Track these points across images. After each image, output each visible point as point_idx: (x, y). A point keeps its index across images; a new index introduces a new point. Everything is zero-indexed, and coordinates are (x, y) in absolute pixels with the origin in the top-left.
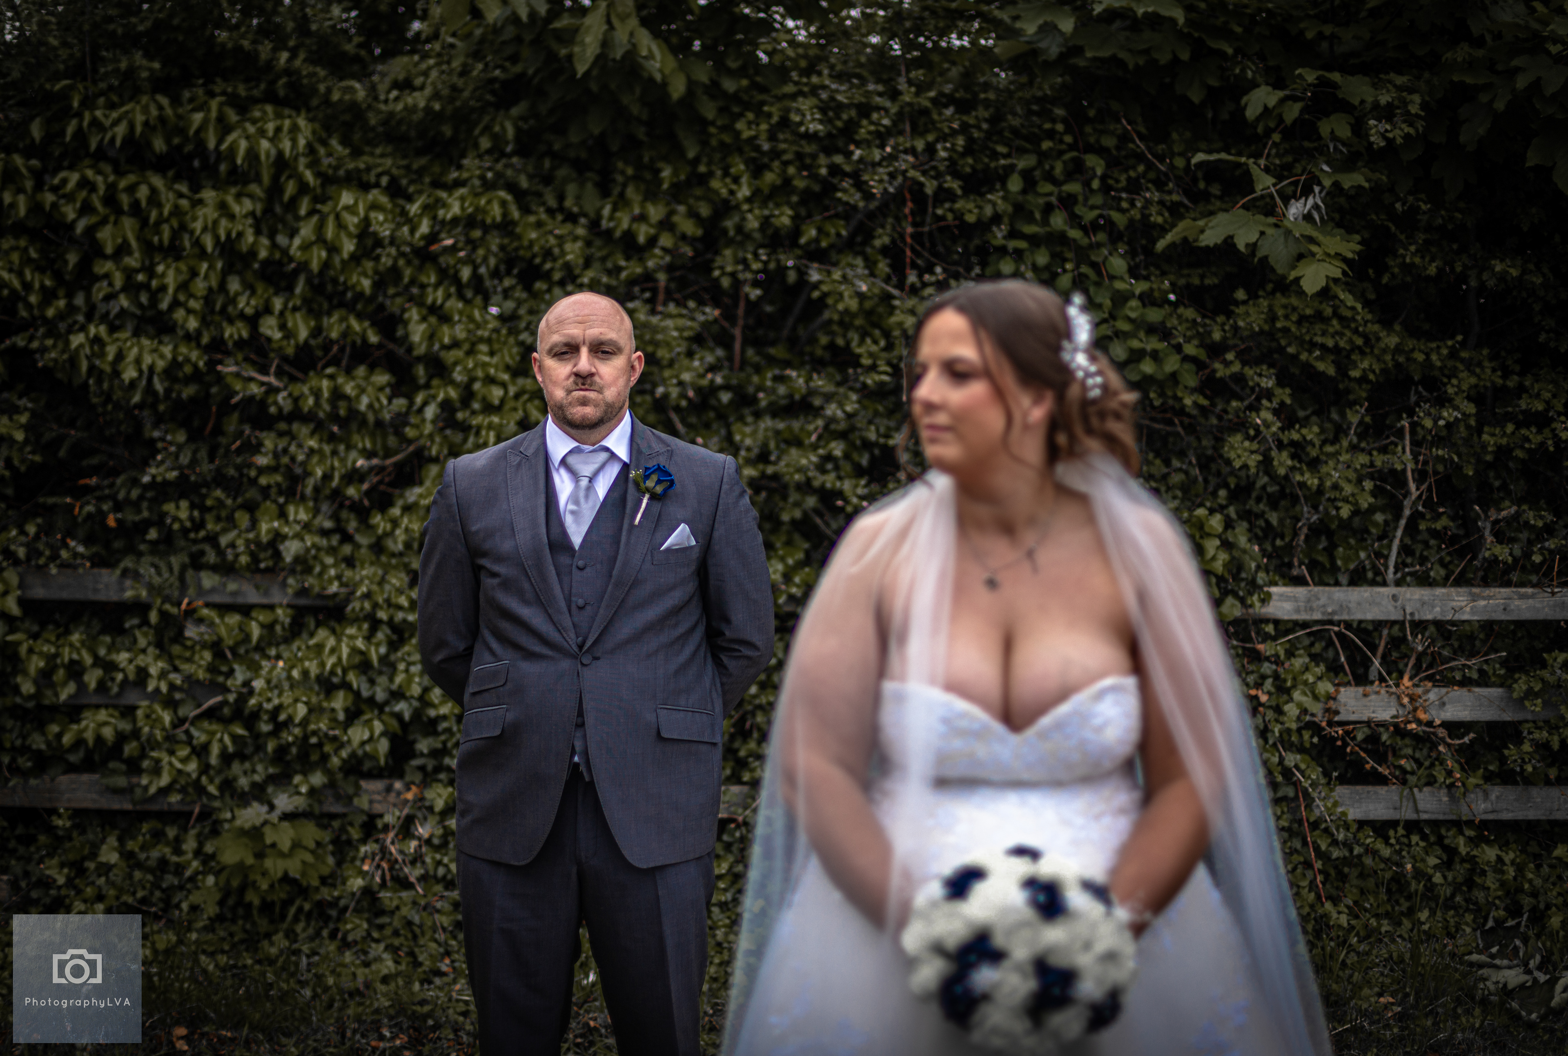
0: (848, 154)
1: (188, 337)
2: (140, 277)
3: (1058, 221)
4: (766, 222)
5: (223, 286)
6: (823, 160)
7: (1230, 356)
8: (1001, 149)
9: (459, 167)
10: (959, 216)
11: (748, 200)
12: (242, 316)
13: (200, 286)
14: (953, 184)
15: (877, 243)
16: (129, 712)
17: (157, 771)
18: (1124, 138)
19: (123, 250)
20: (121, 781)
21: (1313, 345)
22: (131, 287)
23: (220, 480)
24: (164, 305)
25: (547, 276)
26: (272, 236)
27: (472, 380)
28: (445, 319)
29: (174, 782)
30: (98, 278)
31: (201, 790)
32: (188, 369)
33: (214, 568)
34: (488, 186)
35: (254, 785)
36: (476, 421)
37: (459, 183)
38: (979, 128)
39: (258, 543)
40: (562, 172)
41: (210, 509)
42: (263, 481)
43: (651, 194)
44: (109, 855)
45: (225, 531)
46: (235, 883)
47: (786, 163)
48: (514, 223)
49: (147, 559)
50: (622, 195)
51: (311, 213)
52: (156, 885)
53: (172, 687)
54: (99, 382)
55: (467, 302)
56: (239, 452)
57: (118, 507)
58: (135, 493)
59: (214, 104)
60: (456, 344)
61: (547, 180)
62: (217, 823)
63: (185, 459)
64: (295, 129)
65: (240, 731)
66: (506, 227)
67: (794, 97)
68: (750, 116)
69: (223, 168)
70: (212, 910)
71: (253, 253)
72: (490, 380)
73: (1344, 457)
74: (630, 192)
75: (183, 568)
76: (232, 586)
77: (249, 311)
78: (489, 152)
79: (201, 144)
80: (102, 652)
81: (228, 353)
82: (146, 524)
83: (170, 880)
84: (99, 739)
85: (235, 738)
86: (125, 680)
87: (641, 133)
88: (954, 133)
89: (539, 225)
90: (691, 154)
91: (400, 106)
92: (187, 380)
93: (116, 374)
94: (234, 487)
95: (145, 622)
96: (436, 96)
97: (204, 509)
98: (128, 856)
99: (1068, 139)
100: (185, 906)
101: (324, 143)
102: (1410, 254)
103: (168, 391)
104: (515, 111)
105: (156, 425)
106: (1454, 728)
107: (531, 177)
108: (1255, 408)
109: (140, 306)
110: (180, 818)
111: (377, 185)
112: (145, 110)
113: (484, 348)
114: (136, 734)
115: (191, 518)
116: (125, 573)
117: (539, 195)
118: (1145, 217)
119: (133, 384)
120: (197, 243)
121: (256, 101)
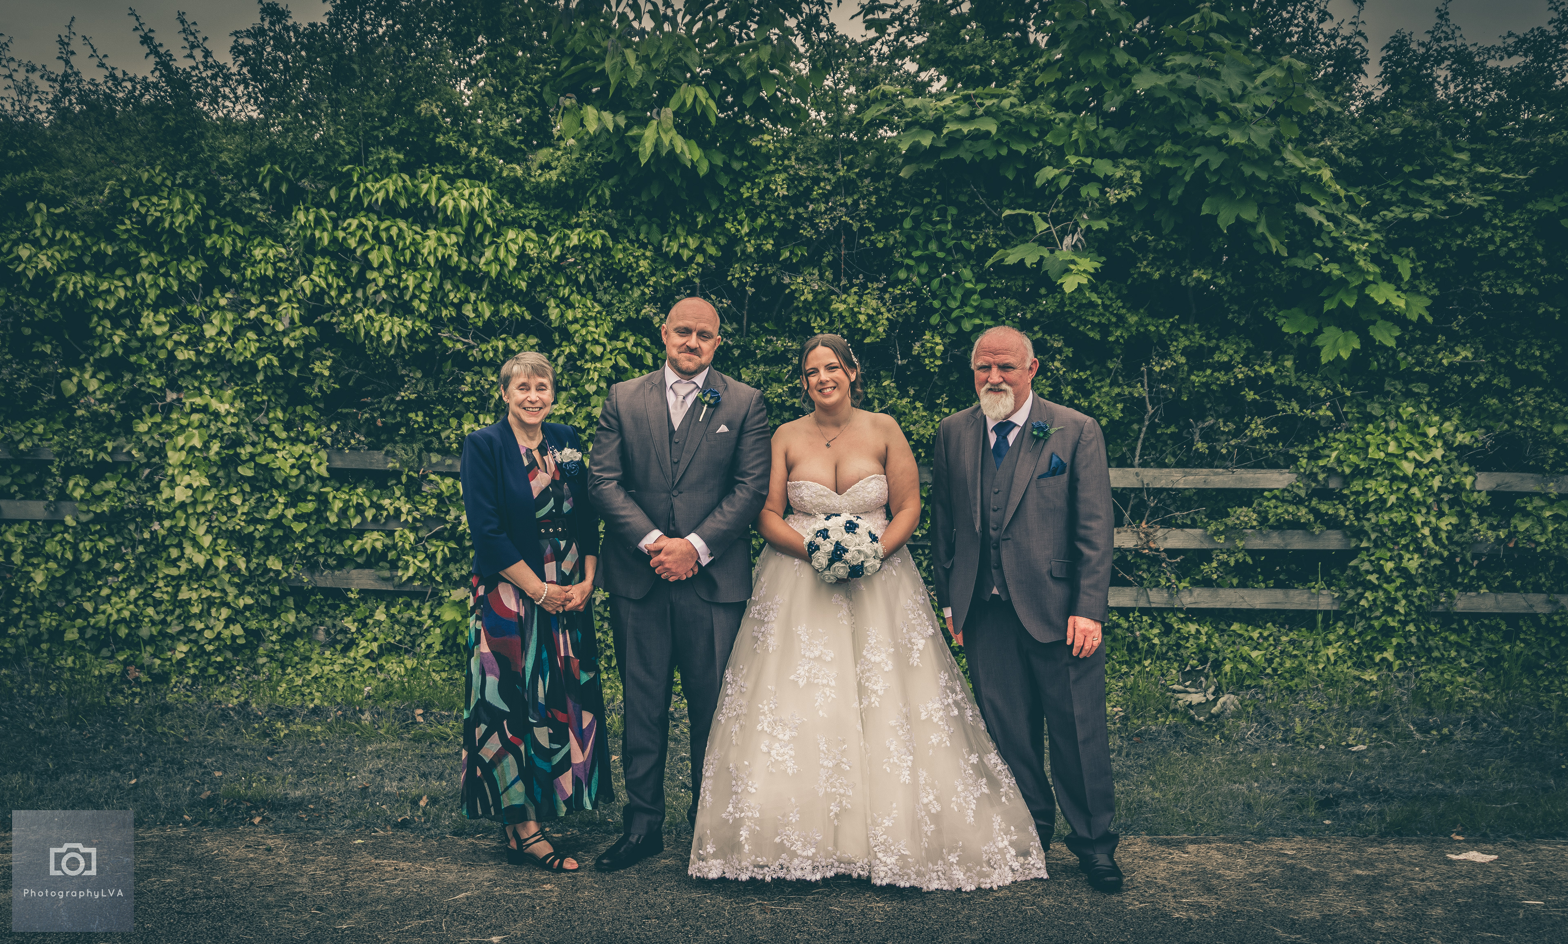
0: (806, 208)
1: (422, 316)
2: (394, 281)
3: (933, 247)
4: (758, 248)
5: (441, 286)
6: (792, 211)
7: (1036, 328)
8: (899, 203)
9: (578, 216)
10: (873, 243)
11: (747, 235)
12: (452, 304)
13: (427, 287)
14: (868, 224)
15: (825, 260)
16: (390, 534)
17: (406, 568)
18: (973, 196)
19: (383, 265)
20: (386, 574)
21: (1085, 322)
22: (388, 287)
23: (441, 400)
24: (407, 298)
25: (629, 281)
26: (469, 258)
27: (586, 342)
28: (571, 306)
29: (416, 574)
30: (369, 281)
31: (432, 579)
32: (422, 335)
33: (438, 451)
34: (594, 227)
35: (462, 576)
36: (588, 365)
37: (578, 225)
38: (885, 190)
39: (463, 437)
40: (639, 218)
41: (436, 416)
42: (465, 400)
43: (690, 232)
44: (380, 615)
45: (444, 429)
46: (451, 632)
47: (770, 213)
48: (610, 249)
49: (400, 445)
50: (674, 232)
51: (491, 243)
52: (407, 633)
53: (415, 519)
54: (371, 342)
55: (583, 295)
56: (451, 383)
57: (383, 415)
58: (392, 407)
59: (435, 179)
60: (575, 321)
61: (630, 223)
62: (442, 598)
63: (420, 388)
64: (481, 193)
65: (453, 545)
66: (605, 250)
67: (773, 173)
68: (749, 184)
69: (440, 216)
70: (437, 647)
71: (457, 267)
72: (596, 342)
73: (1105, 389)
74: (679, 230)
75: (421, 451)
76: (449, 462)
77: (456, 301)
78: (594, 206)
79: (427, 202)
80: (375, 499)
81: (444, 326)
82: (398, 426)
83: (415, 630)
84: (374, 549)
85: (450, 549)
86: (388, 515)
87: (684, 197)
88: (870, 194)
89: (625, 249)
90: (714, 208)
91: (542, 180)
92: (422, 341)
93: (379, 336)
94: (449, 403)
95: (399, 482)
96: (563, 173)
97: (432, 417)
98: (392, 617)
99: (939, 197)
100: (423, 645)
101: (499, 201)
102: (1143, 266)
103: (410, 347)
104: (611, 182)
105: (404, 368)
106: (1172, 553)
107: (619, 222)
108: (1053, 359)
109: (394, 298)
110: (421, 596)
111: (530, 226)
112: (395, 183)
113: (592, 323)
114: (395, 546)
115: (424, 422)
116: (387, 453)
117: (626, 232)
118: (986, 244)
119: (389, 343)
120: (425, 261)
121: (460, 177)
